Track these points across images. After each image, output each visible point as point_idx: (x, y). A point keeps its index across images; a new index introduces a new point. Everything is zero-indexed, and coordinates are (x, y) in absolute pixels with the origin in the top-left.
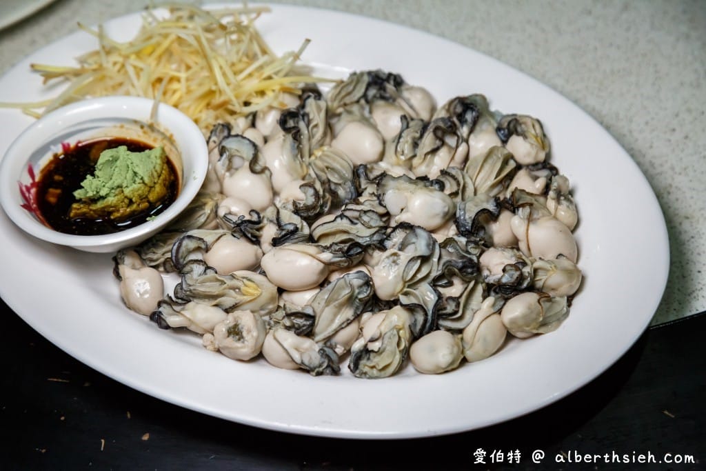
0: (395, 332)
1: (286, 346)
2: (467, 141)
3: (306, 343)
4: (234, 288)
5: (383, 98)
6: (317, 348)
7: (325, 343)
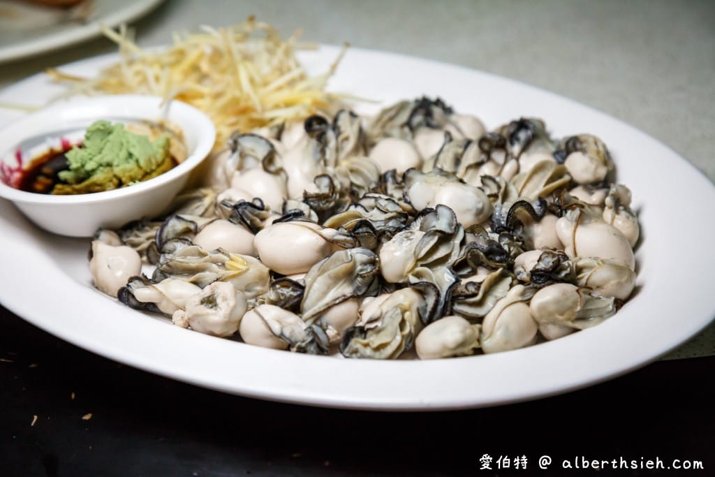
0: (399, 311)
1: (266, 318)
2: (517, 159)
3: (291, 318)
4: (215, 262)
5: (429, 125)
6: (304, 326)
7: (315, 322)
